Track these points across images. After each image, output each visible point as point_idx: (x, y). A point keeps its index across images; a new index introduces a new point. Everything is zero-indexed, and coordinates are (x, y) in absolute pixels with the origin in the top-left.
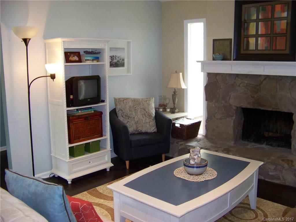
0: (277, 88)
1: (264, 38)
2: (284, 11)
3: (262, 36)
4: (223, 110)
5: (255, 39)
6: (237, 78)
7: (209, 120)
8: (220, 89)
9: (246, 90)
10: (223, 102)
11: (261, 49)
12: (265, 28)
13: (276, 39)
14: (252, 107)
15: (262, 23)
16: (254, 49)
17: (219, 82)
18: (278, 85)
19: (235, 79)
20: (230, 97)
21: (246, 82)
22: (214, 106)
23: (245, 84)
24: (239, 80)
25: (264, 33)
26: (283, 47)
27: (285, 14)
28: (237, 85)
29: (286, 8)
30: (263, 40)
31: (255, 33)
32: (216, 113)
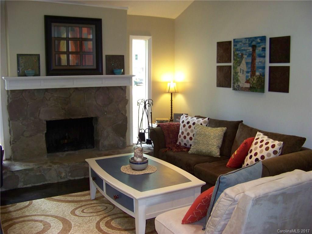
0: (85, 99)
1: (74, 55)
2: (90, 34)
3: (72, 53)
4: (33, 126)
5: (66, 55)
6: (46, 93)
7: (16, 140)
8: (28, 106)
9: (57, 103)
10: (32, 118)
11: (72, 65)
12: (75, 47)
13: (85, 56)
14: (63, 118)
15: (72, 41)
16: (66, 65)
17: (26, 99)
18: (85, 96)
19: (44, 94)
20: (40, 112)
21: (56, 95)
22: (21, 124)
23: (55, 98)
24: (49, 94)
25: (74, 51)
26: (91, 64)
27: (91, 37)
28: (47, 99)
29: (91, 31)
30: (74, 57)
31: (66, 50)
32: (25, 131)
